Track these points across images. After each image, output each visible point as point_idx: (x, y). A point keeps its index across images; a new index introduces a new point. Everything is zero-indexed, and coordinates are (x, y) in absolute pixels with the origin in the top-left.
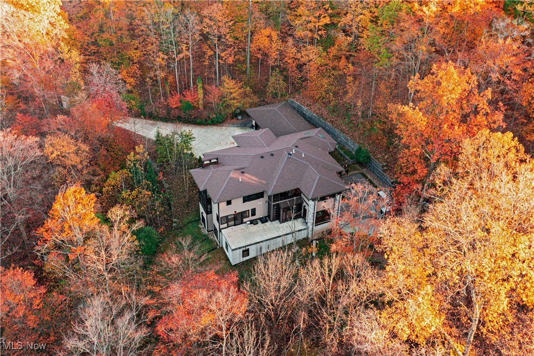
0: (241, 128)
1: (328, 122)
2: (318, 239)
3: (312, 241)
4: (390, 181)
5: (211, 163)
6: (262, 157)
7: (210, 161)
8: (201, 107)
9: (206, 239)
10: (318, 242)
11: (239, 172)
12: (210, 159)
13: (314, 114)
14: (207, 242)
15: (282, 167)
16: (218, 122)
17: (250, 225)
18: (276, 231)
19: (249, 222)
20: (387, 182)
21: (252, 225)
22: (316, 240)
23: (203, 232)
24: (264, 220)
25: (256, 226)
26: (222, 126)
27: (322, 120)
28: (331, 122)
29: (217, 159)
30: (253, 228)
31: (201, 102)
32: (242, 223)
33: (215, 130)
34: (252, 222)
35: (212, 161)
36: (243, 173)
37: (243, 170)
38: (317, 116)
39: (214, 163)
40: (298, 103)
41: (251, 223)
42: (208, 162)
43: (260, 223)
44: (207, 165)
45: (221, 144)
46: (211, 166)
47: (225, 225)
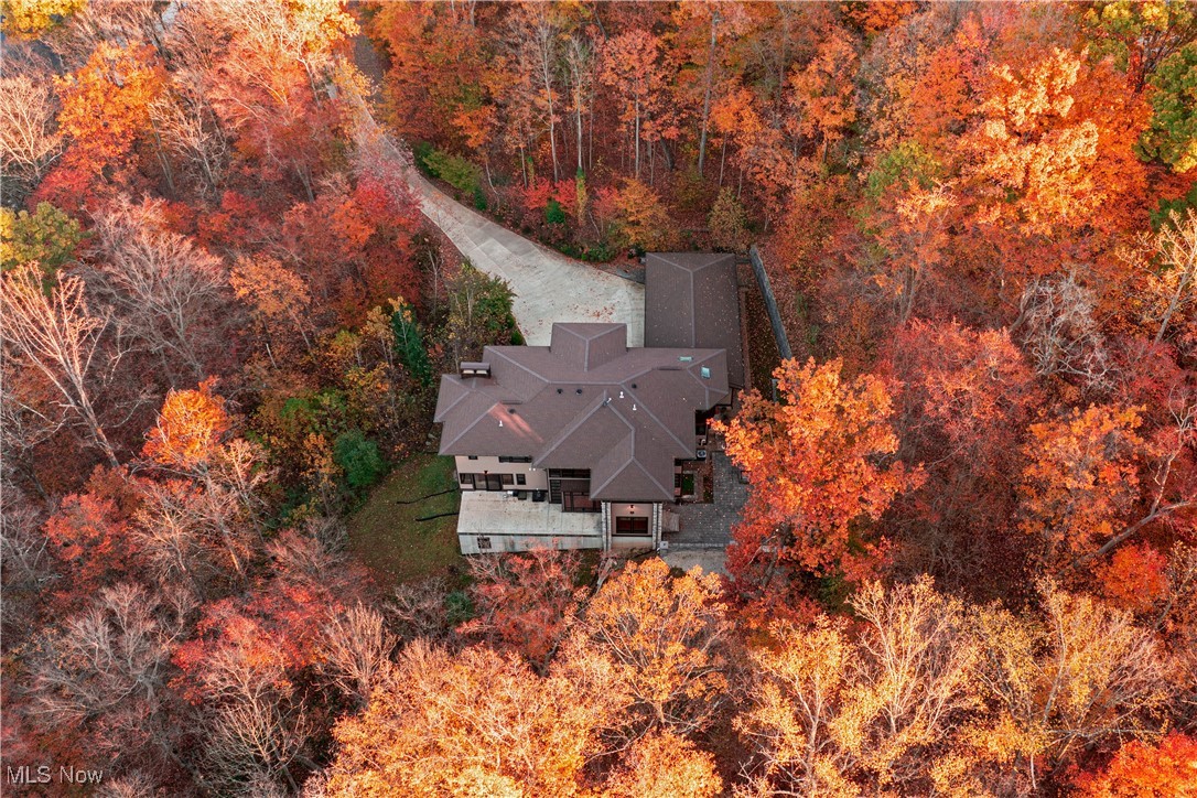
0: (633, 285)
5: (475, 375)
6: (560, 391)
7: (475, 371)
11: (507, 408)
12: (474, 367)
15: (582, 421)
17: (511, 498)
18: (545, 524)
19: (511, 493)
21: (516, 498)
24: (539, 497)
25: (521, 502)
26: (604, 269)
28: (791, 327)
29: (488, 370)
30: (516, 505)
32: (501, 489)
34: (517, 493)
36: (512, 411)
37: (514, 407)
39: (483, 376)
40: (761, 262)
41: (514, 495)
42: (472, 372)
43: (530, 499)
44: (469, 376)
45: (578, 310)
46: (475, 379)
47: (471, 486)
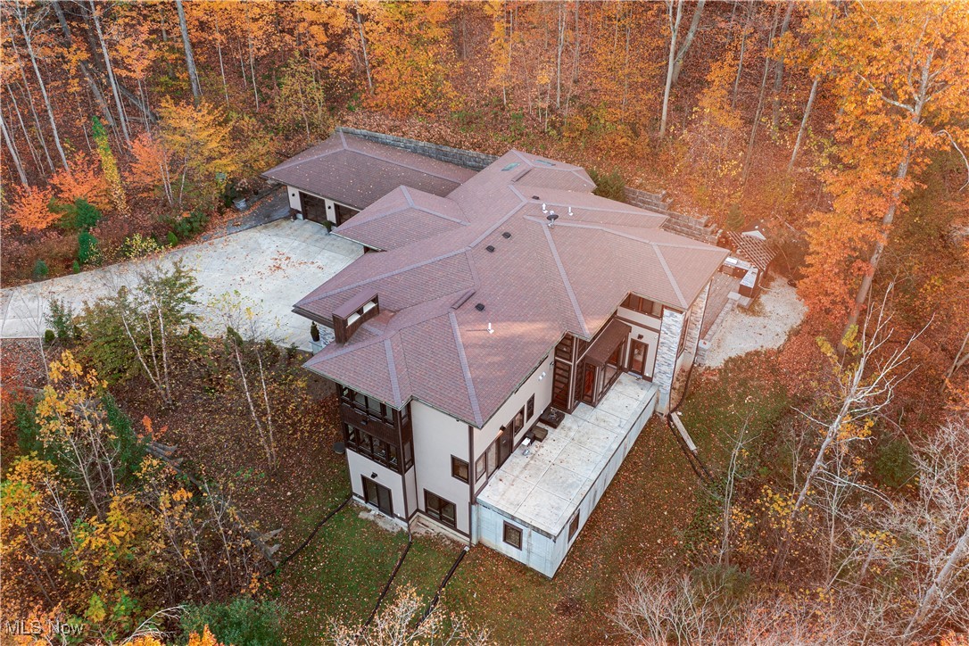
0: (266, 227)
1: (468, 149)
2: (678, 406)
3: (669, 418)
4: (700, 223)
5: (365, 318)
6: (491, 249)
7: (362, 312)
8: (122, 206)
9: (410, 545)
10: (680, 414)
11: (470, 309)
12: (357, 307)
13: (421, 144)
14: (421, 551)
16: (191, 231)
17: (533, 449)
19: (528, 442)
20: (690, 228)
21: (537, 442)
22: (675, 410)
23: (388, 527)
24: (554, 418)
26: (210, 238)
27: (448, 149)
28: (475, 146)
29: (375, 300)
30: (548, 450)
31: (118, 192)
32: (512, 449)
33: (195, 253)
34: (534, 437)
35: (366, 309)
36: (479, 307)
38: (429, 145)
39: (372, 313)
40: (364, 131)
41: (532, 442)
42: (356, 317)
43: (550, 430)
44: (357, 325)
46: (365, 325)
47: (484, 478)
